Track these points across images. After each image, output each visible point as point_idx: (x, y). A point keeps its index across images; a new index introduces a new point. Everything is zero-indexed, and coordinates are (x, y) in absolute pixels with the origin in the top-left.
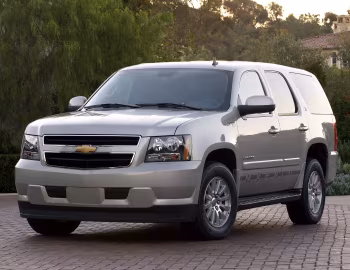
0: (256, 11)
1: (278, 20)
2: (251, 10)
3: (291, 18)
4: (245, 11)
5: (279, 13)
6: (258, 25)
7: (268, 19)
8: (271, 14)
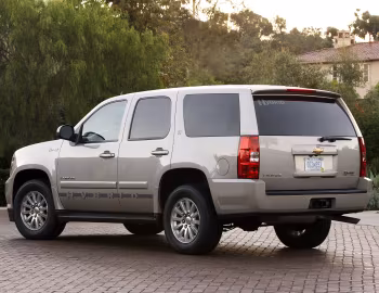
1: (282, 33)
2: (256, 23)
3: (295, 31)
4: (250, 24)
5: (283, 26)
6: (263, 38)
7: (272, 32)
8: (275, 28)
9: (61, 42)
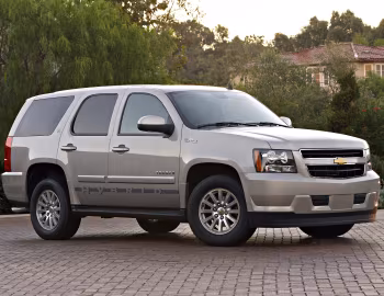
0: (203, 34)
1: (225, 42)
2: (197, 32)
3: (237, 39)
4: (192, 34)
5: (225, 35)
6: (206, 47)
7: (214, 41)
8: (217, 36)
9: (63, 38)
